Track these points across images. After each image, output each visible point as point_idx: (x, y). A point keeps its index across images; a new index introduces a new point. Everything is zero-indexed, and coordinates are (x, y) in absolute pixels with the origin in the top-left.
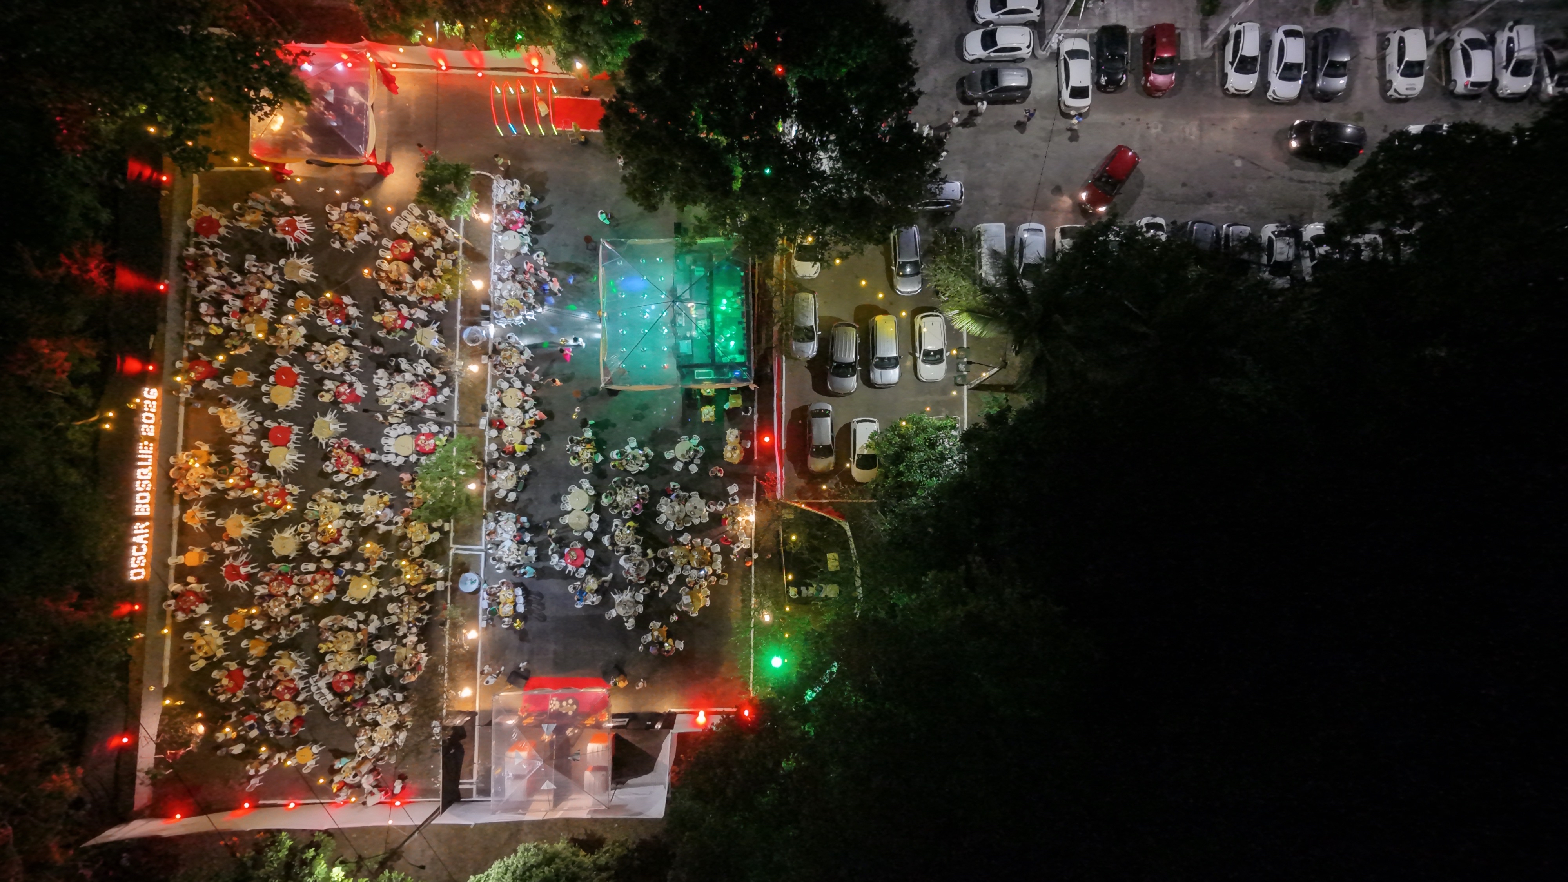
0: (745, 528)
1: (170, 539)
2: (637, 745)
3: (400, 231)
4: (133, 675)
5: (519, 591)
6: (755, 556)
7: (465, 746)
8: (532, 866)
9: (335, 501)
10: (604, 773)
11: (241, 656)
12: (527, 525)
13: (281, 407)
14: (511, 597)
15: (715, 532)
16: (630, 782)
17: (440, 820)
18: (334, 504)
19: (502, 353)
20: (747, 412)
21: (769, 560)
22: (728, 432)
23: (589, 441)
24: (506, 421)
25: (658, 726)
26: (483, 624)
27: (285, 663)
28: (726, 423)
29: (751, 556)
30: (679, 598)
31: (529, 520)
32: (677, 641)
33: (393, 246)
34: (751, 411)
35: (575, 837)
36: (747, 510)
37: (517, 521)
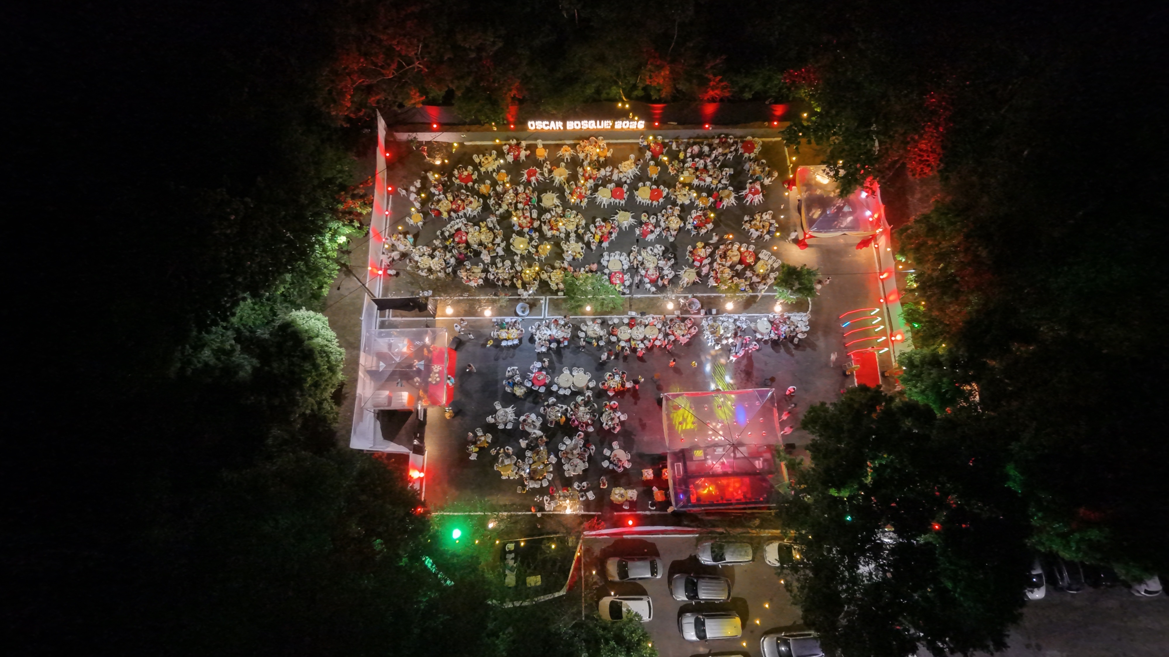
0: (561, 506)
1: (552, 140)
2: (403, 427)
3: (760, 256)
4: (474, 127)
5: (516, 342)
6: (539, 515)
7: (413, 312)
8: (329, 357)
9: (577, 226)
10: (387, 404)
11: (481, 180)
12: (562, 345)
13: (636, 193)
14: (512, 337)
15: (558, 482)
16: (378, 423)
17: (367, 298)
18: (575, 226)
19: (682, 324)
20: (651, 506)
21: (536, 526)
22: (635, 491)
23: (623, 385)
24: (635, 328)
25: (416, 442)
26: (494, 320)
27: (475, 204)
28: (642, 489)
29: (539, 511)
31: (565, 346)
32: (476, 455)
33: (750, 252)
34: (653, 508)
35: (345, 386)
36: (575, 507)
37: (565, 339)
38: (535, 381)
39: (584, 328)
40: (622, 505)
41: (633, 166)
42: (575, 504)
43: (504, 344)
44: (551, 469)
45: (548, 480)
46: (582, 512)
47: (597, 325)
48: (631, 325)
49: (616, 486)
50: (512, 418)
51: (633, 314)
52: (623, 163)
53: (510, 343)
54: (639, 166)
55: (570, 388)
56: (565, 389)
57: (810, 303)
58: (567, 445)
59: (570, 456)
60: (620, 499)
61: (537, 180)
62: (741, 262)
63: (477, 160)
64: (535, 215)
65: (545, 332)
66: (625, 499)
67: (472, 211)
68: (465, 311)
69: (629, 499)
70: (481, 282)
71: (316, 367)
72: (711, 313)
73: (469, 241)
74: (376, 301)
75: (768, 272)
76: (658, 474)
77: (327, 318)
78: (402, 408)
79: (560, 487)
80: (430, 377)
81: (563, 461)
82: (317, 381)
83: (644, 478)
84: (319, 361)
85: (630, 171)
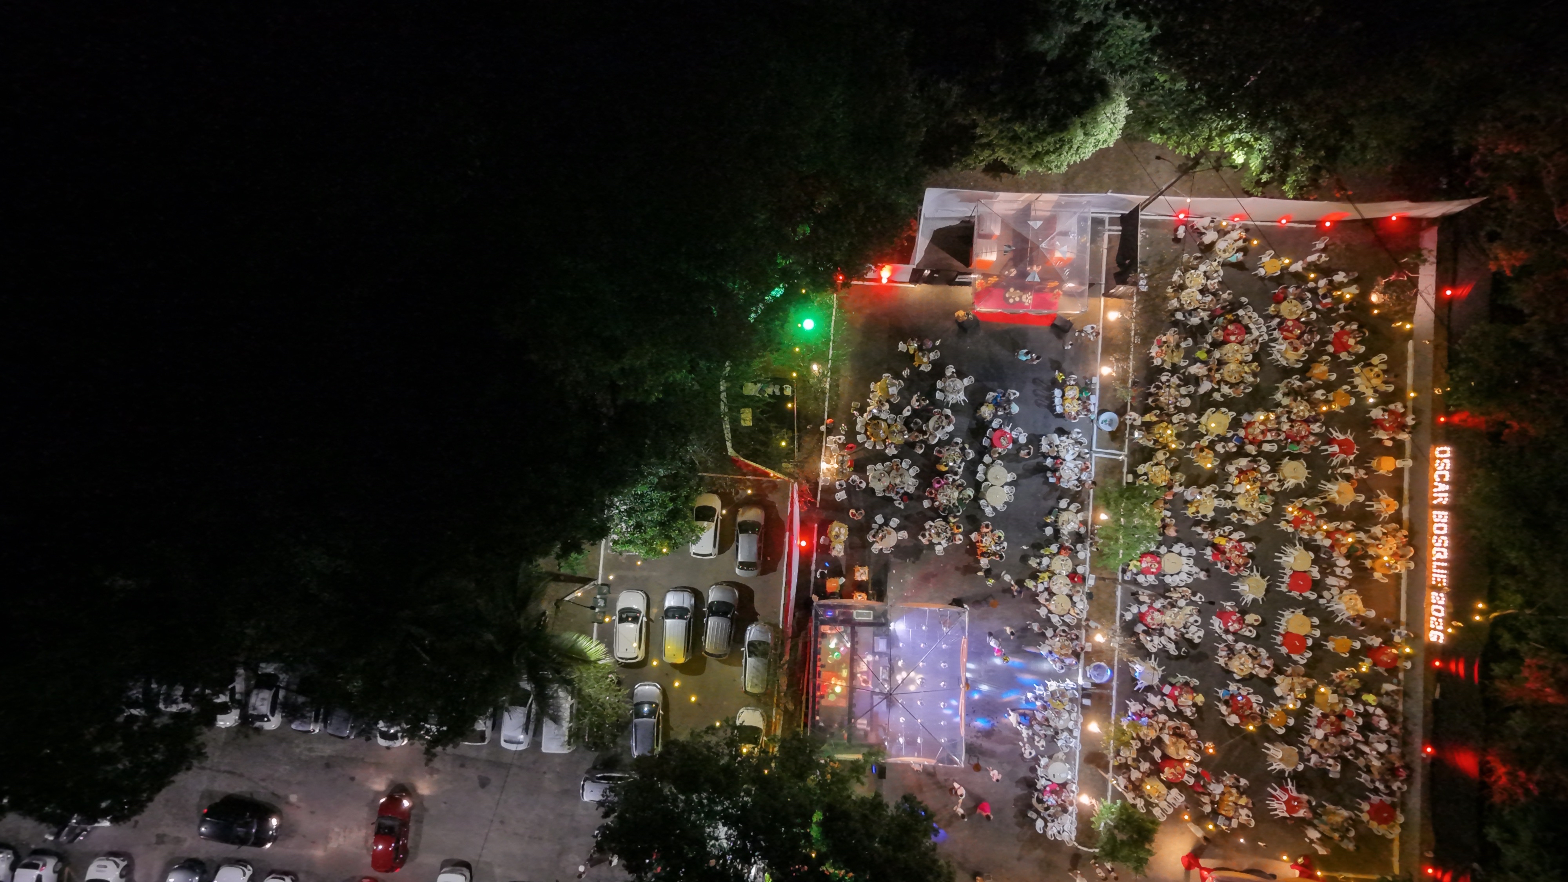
1: (1410, 485)
2: (948, 256)
3: (1175, 792)
4: (1443, 354)
5: (1059, 409)
6: (823, 428)
7: (1115, 265)
8: (1054, 152)
9: (1243, 512)
10: (981, 232)
11: (1336, 364)
13: (1299, 612)
14: (1067, 404)
15: (861, 454)
16: (957, 222)
17: (1138, 199)
19: (1070, 651)
20: (822, 573)
21: (809, 423)
22: (842, 553)
23: (983, 554)
24: (1068, 581)
25: (927, 272)
26: (1095, 380)
27: (1292, 356)
28: (843, 563)
29: (827, 428)
30: (900, 393)
31: (1047, 478)
32: (905, 351)
33: (1183, 776)
34: (818, 573)
35: (1011, 176)
36: (828, 474)
37: (1059, 479)
38: (998, 433)
39: (1073, 507)
40: (826, 535)
41: (1352, 613)
42: (832, 475)
43: (1057, 392)
44: (878, 448)
45: (864, 443)
46: (821, 484)
47: (1077, 526)
48: (1073, 576)
49: (850, 530)
50: (949, 399)
51: (1091, 581)
52: (1359, 598)
53: (1057, 401)
54: (1351, 623)
55: (986, 480)
56: (985, 474)
57: (1091, 850)
58: (908, 470)
59: (893, 473)
60: (834, 533)
61: (1333, 454)
62: (1165, 757)
63: (1375, 360)
64: (1266, 447)
65: (1071, 452)
66: (832, 539)
67: (1279, 351)
68: (1111, 339)
69: (832, 544)
70: (1157, 362)
71: (1041, 137)
72: (1084, 696)
73: (1228, 346)
74: (1135, 213)
75: (1146, 797)
76: (860, 587)
77: (1111, 145)
78: (974, 253)
79: (855, 458)
80: (1016, 289)
81: (888, 463)
82: (1021, 139)
83: (857, 568)
84: (1050, 139)
85: (1342, 606)
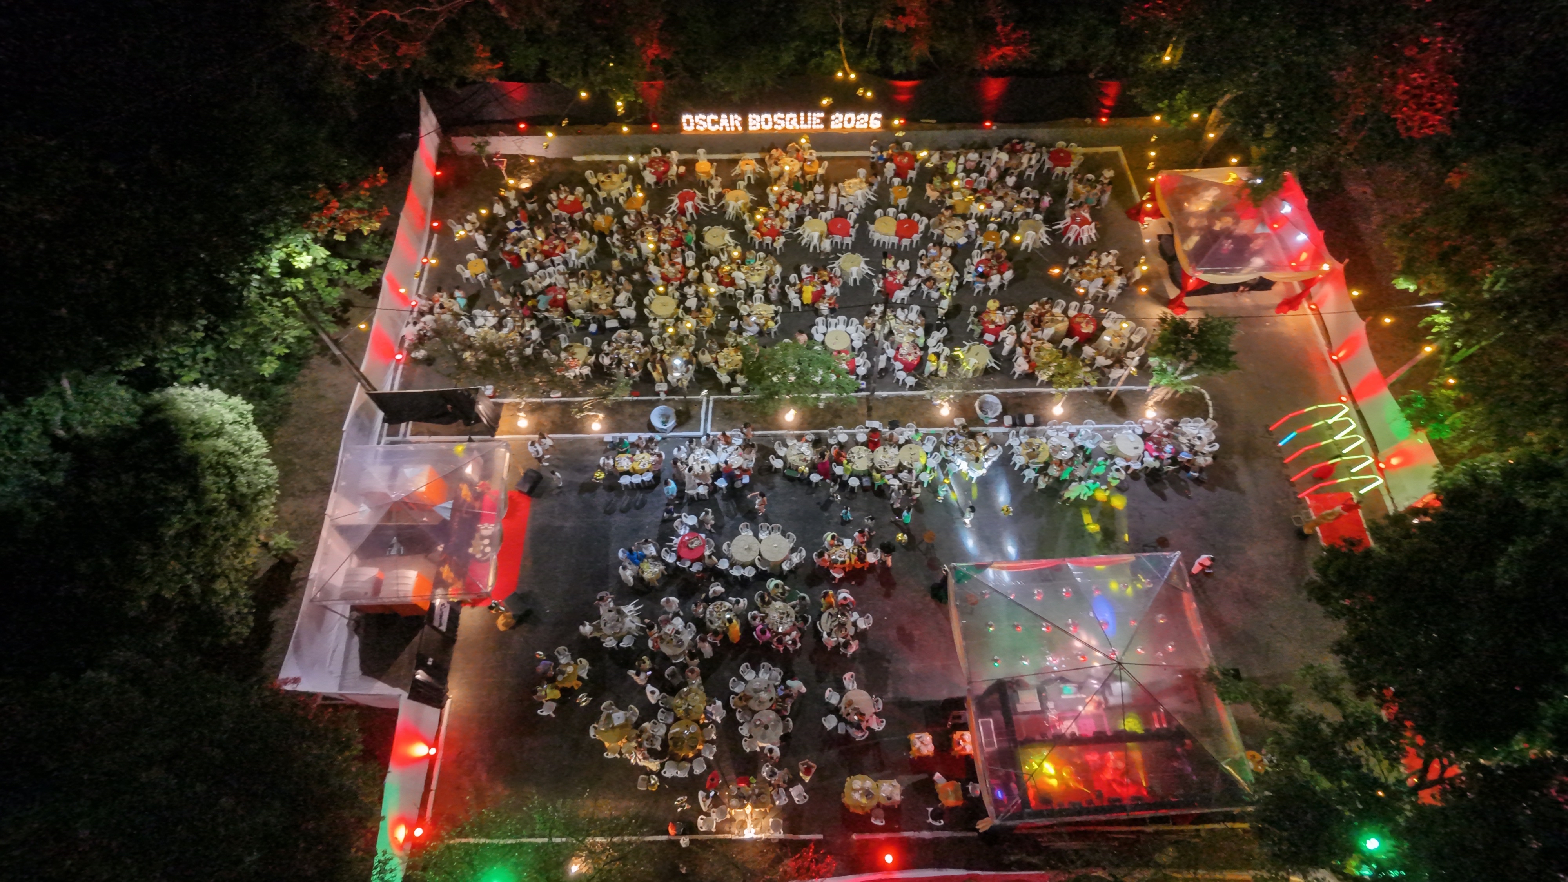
0: (732, 820)
1: (724, 153)
4: (589, 128)
5: (648, 477)
6: (684, 841)
7: (454, 425)
11: (597, 208)
12: (738, 484)
13: (872, 227)
14: (641, 467)
15: (726, 765)
18: (763, 277)
23: (861, 557)
24: (880, 449)
25: (420, 675)
26: (608, 438)
27: (584, 245)
28: (910, 779)
29: (684, 834)
32: (554, 705)
36: (764, 822)
37: (745, 471)
38: (684, 552)
39: (782, 452)
40: (868, 816)
41: (864, 185)
42: (765, 815)
43: (625, 480)
44: (714, 736)
45: (707, 760)
46: (780, 835)
47: (806, 444)
49: (853, 773)
50: (633, 626)
52: (847, 182)
53: (636, 479)
54: (875, 187)
55: (753, 564)
56: (744, 566)
57: (1210, 403)
58: (746, 682)
59: (753, 704)
60: (864, 801)
61: (696, 208)
62: (1070, 333)
63: (593, 181)
64: (690, 262)
65: (706, 457)
66: (874, 803)
67: (578, 257)
68: (553, 422)
69: (884, 802)
72: (1023, 424)
73: (569, 302)
75: (1124, 348)
76: (944, 744)
79: (733, 776)
80: (470, 545)
81: (738, 716)
83: (913, 754)
85: (859, 193)
